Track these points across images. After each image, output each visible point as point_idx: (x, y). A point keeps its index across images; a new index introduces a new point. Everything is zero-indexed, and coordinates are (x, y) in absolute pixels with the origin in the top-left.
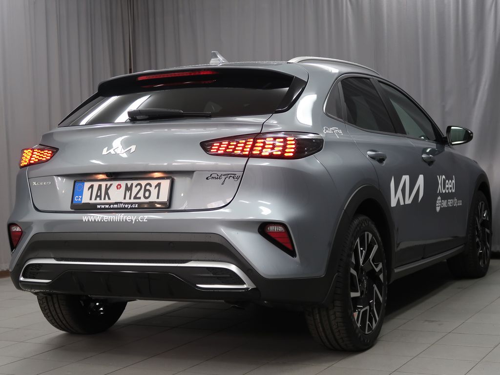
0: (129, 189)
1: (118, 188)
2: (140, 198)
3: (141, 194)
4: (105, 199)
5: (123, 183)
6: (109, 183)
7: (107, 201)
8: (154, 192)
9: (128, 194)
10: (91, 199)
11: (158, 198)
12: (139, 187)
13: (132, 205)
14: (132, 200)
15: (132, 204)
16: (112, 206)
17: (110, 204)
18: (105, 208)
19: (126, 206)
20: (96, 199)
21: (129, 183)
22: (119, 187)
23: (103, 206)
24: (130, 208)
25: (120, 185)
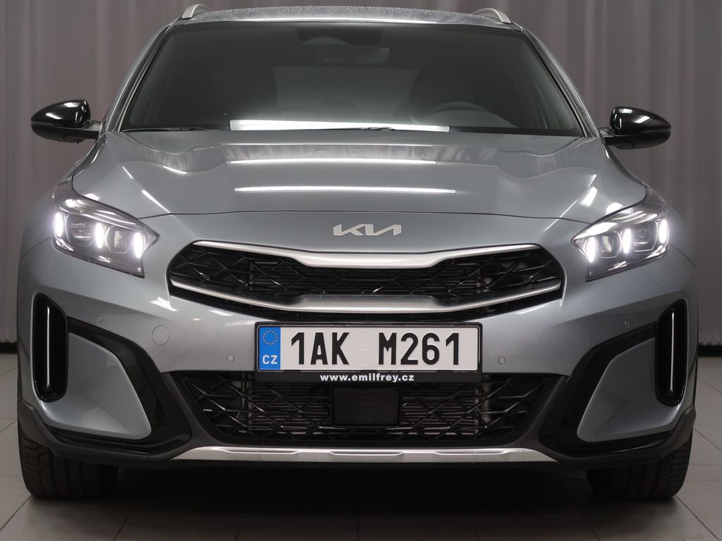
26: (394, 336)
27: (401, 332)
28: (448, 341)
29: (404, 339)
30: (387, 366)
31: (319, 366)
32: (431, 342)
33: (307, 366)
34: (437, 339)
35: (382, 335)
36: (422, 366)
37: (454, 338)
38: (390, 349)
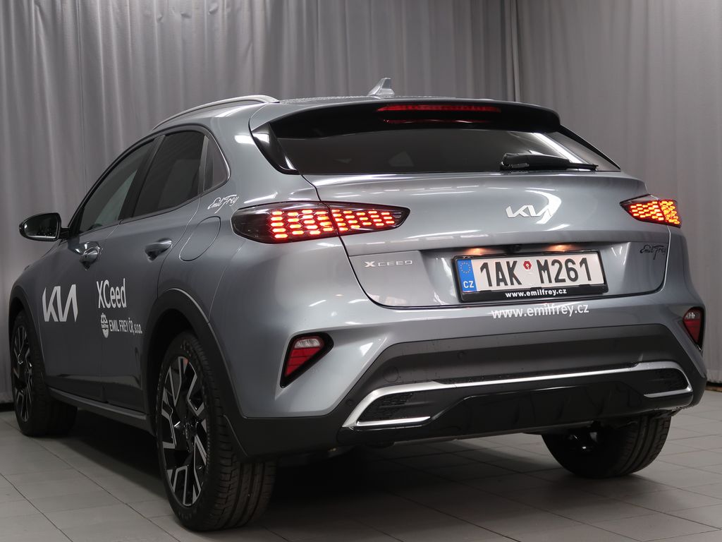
0: (543, 268)
1: (526, 268)
2: (564, 281)
3: (563, 275)
4: (512, 284)
5: (533, 260)
6: (511, 260)
7: (516, 286)
8: (582, 271)
9: (545, 275)
10: (490, 285)
11: (589, 279)
12: (557, 265)
13: (557, 291)
14: (554, 284)
15: (557, 289)
16: (528, 294)
17: (525, 291)
18: (518, 297)
19: (550, 292)
20: (498, 285)
21: (542, 259)
22: (527, 265)
23: (515, 295)
24: (557, 295)
25: (528, 262)
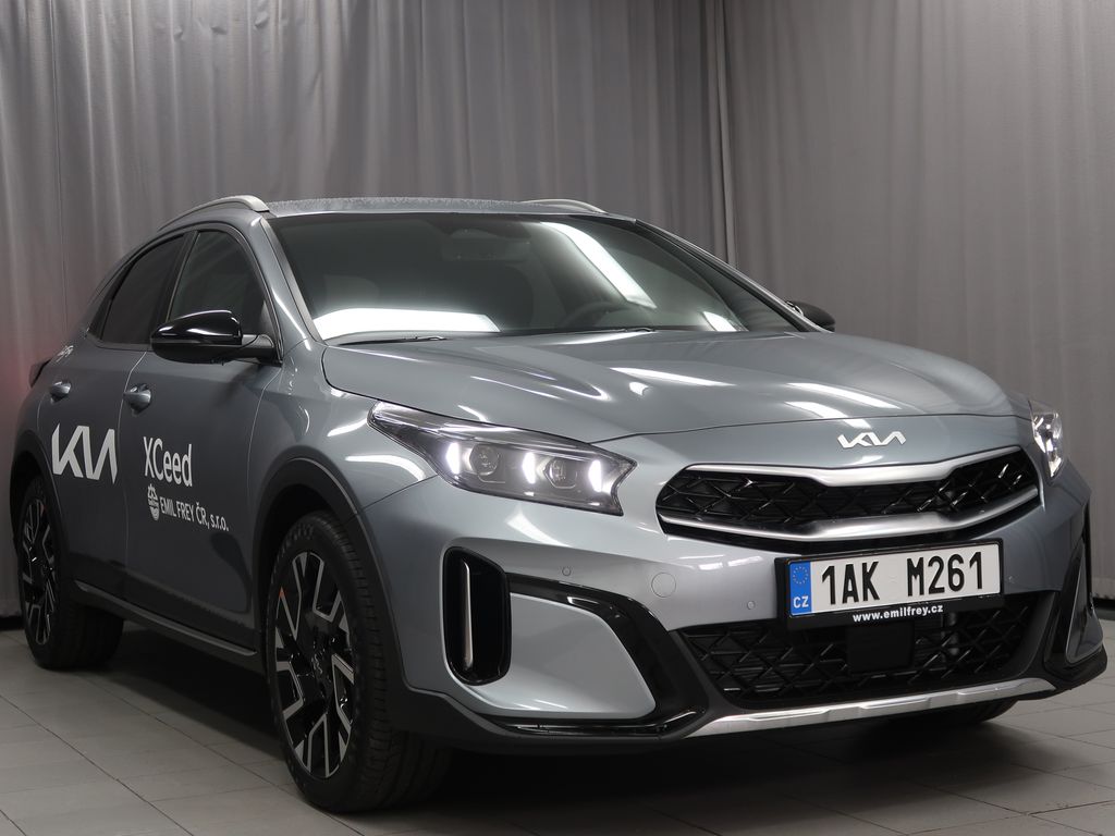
26: (921, 560)
27: (928, 555)
28: (972, 563)
29: (930, 564)
30: (916, 598)
31: (851, 605)
32: (956, 565)
33: (839, 607)
34: (961, 561)
35: (909, 561)
36: (949, 594)
37: (977, 557)
38: (918, 577)
